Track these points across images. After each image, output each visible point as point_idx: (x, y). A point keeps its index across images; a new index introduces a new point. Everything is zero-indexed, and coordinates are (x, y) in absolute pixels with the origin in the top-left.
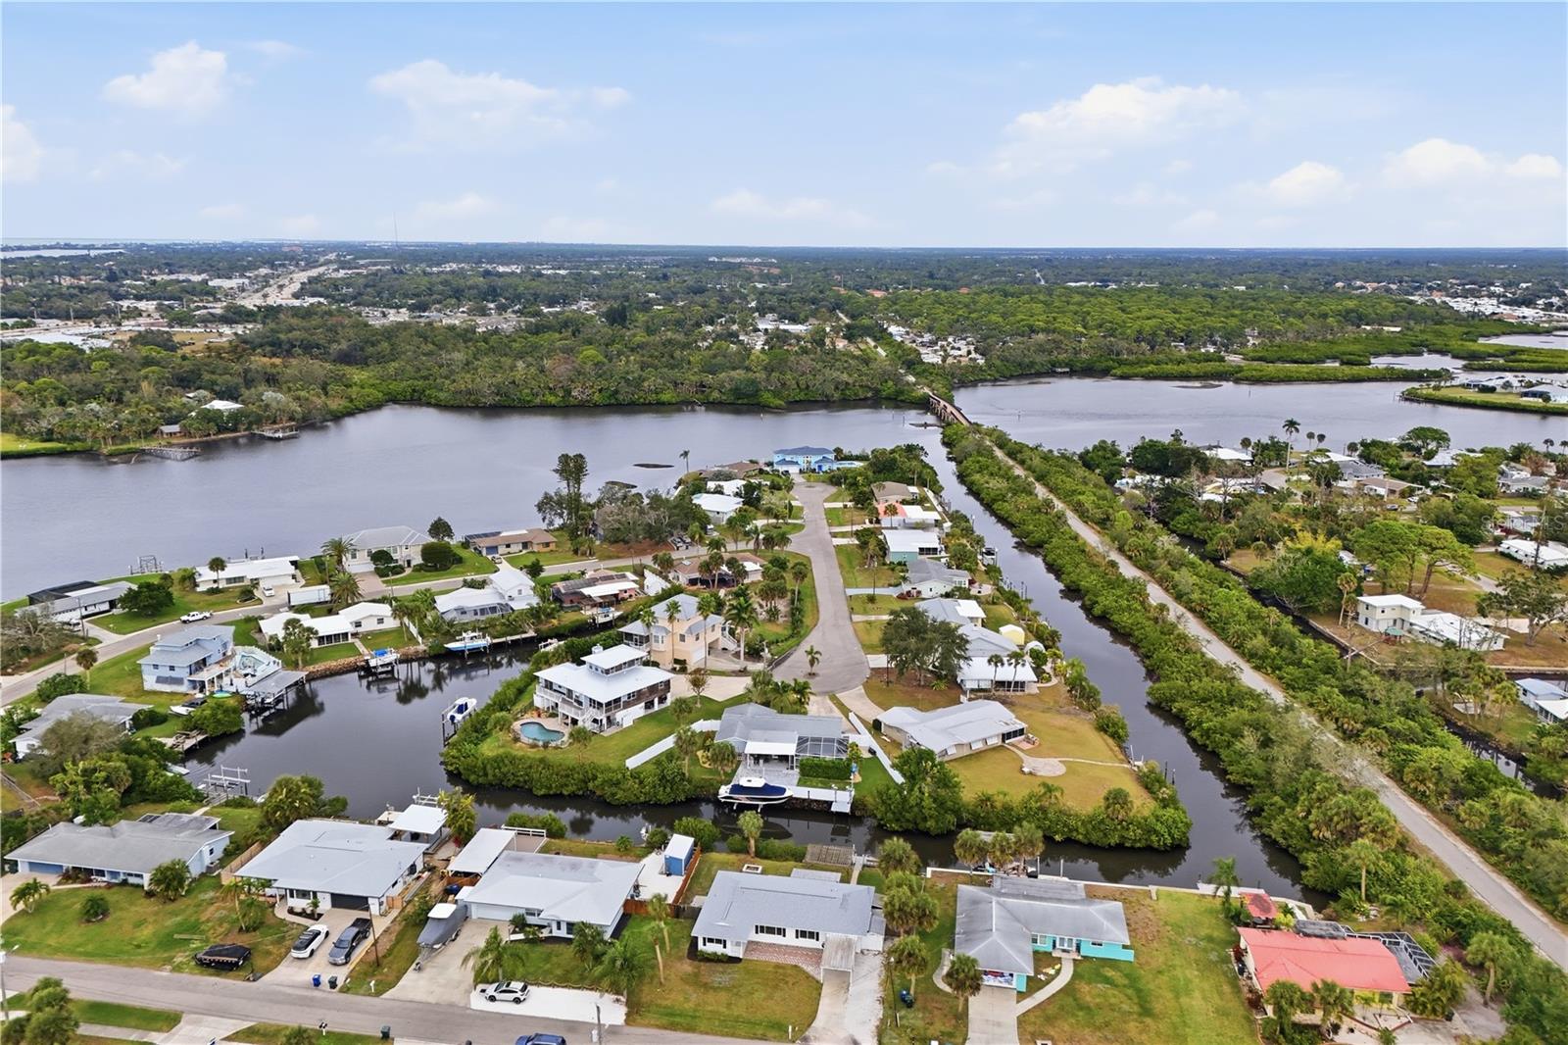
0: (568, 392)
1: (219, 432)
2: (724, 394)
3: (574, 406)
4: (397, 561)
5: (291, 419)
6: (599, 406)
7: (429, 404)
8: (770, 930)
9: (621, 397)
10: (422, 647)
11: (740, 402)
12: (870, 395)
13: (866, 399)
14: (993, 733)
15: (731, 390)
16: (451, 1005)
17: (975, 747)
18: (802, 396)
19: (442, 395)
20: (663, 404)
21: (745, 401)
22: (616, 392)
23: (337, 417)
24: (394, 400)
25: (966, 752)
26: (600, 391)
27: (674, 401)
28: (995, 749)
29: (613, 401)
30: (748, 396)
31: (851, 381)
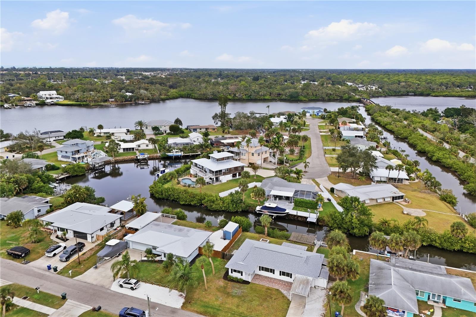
0: (235, 95)
1: (126, 101)
2: (287, 97)
3: (237, 100)
4: (161, 131)
5: (148, 99)
6: (245, 100)
7: (192, 98)
8: (267, 270)
9: (252, 97)
10: (159, 155)
11: (292, 99)
12: (339, 98)
13: (337, 100)
14: (388, 196)
15: (289, 95)
16: (102, 287)
17: (379, 201)
18: (314, 98)
19: (196, 95)
20: (266, 100)
21: (294, 99)
22: (251, 95)
23: (164, 100)
24: (181, 97)
26: (245, 95)
27: (269, 99)
28: (389, 203)
29: (249, 98)
30: (295, 98)
31: (332, 93)
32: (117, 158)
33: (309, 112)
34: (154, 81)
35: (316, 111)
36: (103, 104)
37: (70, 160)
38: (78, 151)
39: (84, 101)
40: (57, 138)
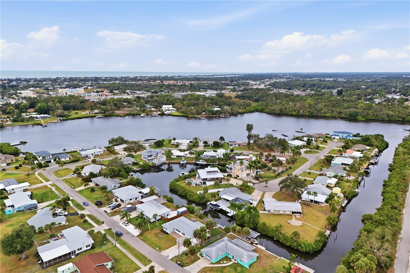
0: (299, 111)
1: (212, 114)
2: (346, 115)
3: (300, 115)
4: (209, 144)
5: (229, 113)
6: (307, 116)
7: (264, 112)
8: (178, 231)
9: (313, 114)
10: (194, 162)
11: (350, 118)
12: (400, 119)
13: (399, 121)
15: (348, 114)
16: (117, 222)
17: (281, 212)
18: (374, 118)
19: (267, 110)
20: (326, 117)
22: (313, 112)
23: (242, 113)
24: (257, 111)
25: (277, 213)
26: (309, 112)
27: (330, 116)
28: (288, 215)
29: (311, 115)
30: (353, 117)
31: (394, 114)
32: (171, 161)
33: (339, 136)
34: (245, 95)
35: (345, 135)
36: (197, 116)
37: (146, 160)
38: (151, 156)
39: (187, 114)
40: (151, 144)
